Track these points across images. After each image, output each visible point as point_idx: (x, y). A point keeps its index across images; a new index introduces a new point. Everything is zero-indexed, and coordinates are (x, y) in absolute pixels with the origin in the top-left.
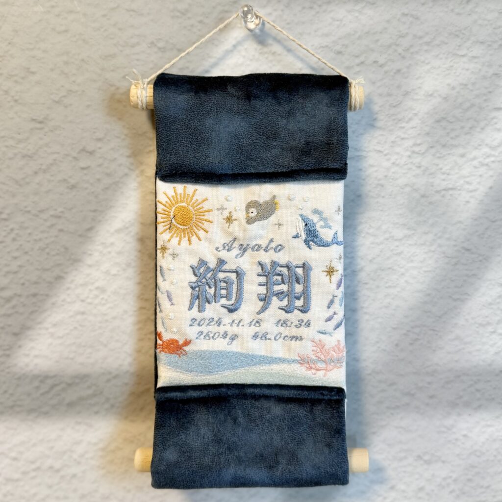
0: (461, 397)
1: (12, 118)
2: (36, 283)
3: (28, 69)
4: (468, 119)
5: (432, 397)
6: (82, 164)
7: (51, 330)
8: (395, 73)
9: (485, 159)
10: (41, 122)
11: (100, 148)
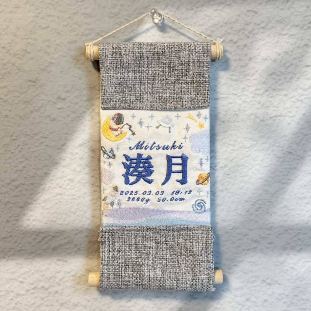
0: (289, 243)
1: (17, 80)
2: (33, 177)
3: (26, 50)
4: (289, 73)
5: (270, 243)
6: (59, 106)
7: (42, 205)
8: (243, 47)
9: (300, 97)
10: (34, 82)
11: (69, 96)
